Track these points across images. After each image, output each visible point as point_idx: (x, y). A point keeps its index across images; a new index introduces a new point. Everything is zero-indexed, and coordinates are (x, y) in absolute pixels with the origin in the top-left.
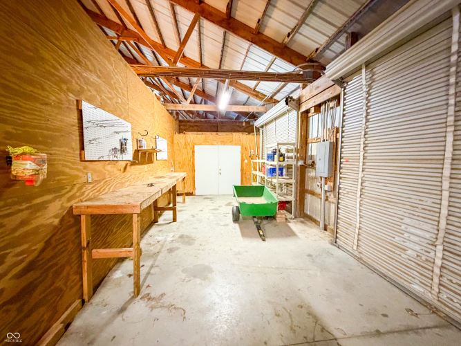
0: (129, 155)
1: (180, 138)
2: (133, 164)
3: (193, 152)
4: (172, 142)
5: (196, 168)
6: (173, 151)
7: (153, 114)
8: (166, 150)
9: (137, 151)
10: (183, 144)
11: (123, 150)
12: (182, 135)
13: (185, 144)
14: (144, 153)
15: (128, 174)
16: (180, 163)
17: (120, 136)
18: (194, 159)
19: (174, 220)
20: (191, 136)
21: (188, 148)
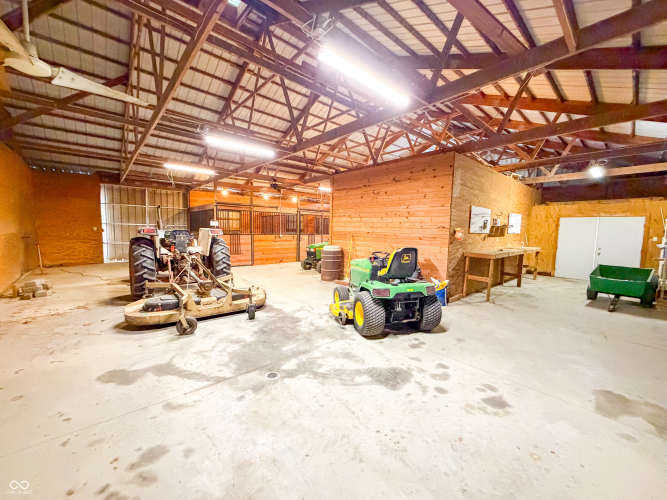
0: (487, 231)
1: (541, 211)
2: (489, 236)
3: (557, 225)
4: (529, 215)
5: (559, 245)
6: (528, 224)
7: (508, 196)
8: (519, 225)
9: (493, 227)
10: (544, 217)
11: (485, 227)
12: (543, 207)
13: (547, 217)
14: (498, 228)
15: (485, 242)
16: (536, 237)
17: (484, 219)
18: (557, 234)
19: (519, 285)
20: (555, 208)
21: (551, 220)
